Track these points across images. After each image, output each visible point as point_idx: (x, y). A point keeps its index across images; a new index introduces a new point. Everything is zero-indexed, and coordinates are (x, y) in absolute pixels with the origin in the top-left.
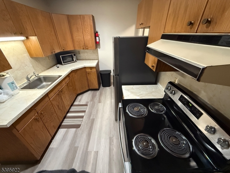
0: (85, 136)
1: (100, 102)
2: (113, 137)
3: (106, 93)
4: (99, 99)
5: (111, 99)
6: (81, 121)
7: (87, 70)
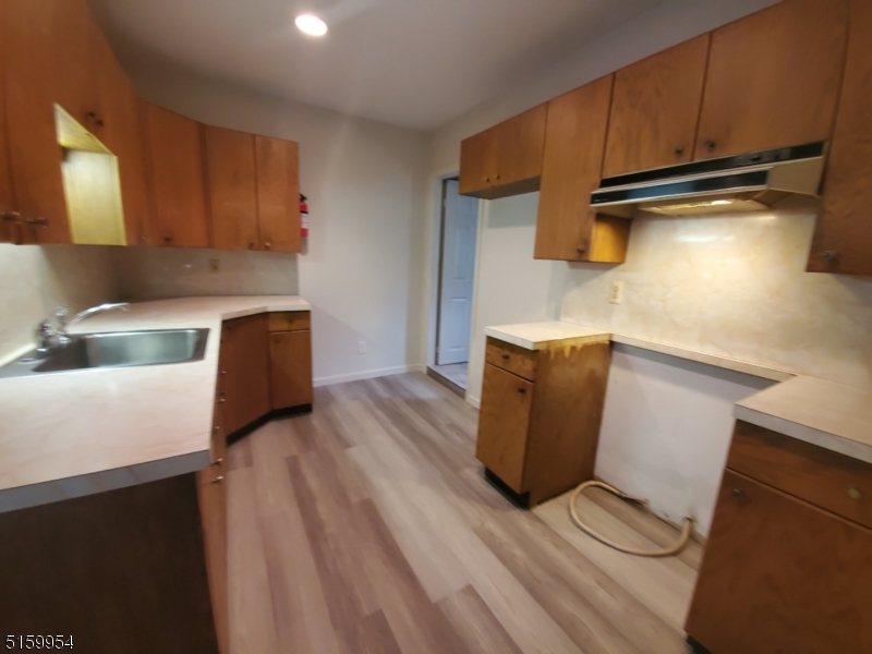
1: (346, 445)
2: (483, 525)
4: (335, 439)
7: (277, 326)
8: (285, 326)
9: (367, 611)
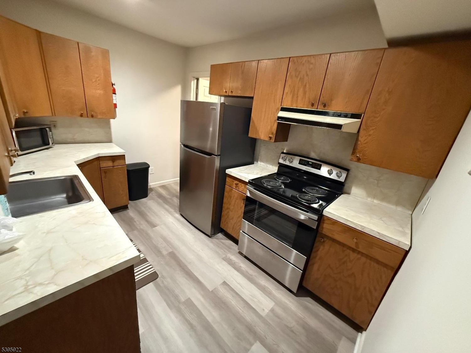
0: (182, 280)
1: (153, 225)
2: (226, 256)
3: (150, 209)
4: (146, 223)
5: (172, 215)
6: (151, 267)
7: (104, 164)
8: (110, 164)
9: (183, 299)
